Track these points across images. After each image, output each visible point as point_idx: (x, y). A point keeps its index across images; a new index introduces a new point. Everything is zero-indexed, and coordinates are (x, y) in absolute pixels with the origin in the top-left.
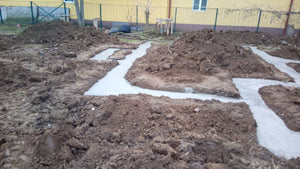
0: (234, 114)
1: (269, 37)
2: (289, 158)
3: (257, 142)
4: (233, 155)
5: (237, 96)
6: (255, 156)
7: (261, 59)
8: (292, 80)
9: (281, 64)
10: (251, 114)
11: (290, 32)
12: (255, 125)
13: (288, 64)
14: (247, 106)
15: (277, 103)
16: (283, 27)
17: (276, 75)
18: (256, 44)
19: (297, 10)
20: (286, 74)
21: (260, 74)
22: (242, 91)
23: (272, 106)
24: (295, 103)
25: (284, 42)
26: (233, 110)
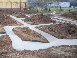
0: (4, 39)
1: (15, 11)
2: (22, 50)
3: (12, 48)
4: (3, 54)
5: (5, 33)
6: (11, 53)
7: (13, 19)
8: (23, 25)
9: (20, 20)
10: (10, 38)
11: (22, 9)
12: (11, 42)
13: (22, 20)
14: (8, 36)
15: (18, 33)
16: (20, 8)
17: (18, 24)
18: (11, 14)
19: (23, 2)
20: (21, 23)
21: (13, 24)
22: (6, 31)
23: (16, 34)
24: (24, 32)
25: (20, 13)
26: (3, 38)
